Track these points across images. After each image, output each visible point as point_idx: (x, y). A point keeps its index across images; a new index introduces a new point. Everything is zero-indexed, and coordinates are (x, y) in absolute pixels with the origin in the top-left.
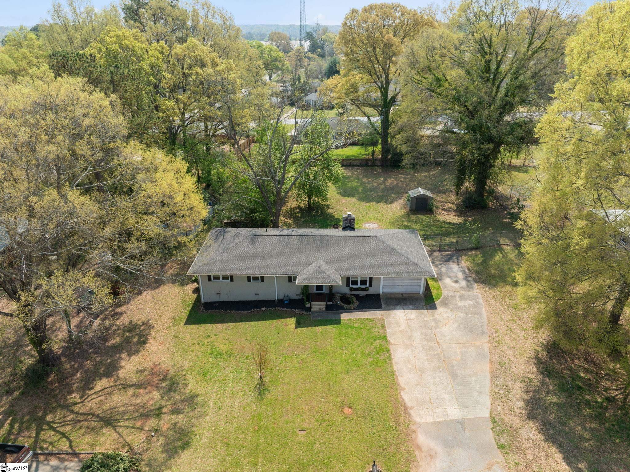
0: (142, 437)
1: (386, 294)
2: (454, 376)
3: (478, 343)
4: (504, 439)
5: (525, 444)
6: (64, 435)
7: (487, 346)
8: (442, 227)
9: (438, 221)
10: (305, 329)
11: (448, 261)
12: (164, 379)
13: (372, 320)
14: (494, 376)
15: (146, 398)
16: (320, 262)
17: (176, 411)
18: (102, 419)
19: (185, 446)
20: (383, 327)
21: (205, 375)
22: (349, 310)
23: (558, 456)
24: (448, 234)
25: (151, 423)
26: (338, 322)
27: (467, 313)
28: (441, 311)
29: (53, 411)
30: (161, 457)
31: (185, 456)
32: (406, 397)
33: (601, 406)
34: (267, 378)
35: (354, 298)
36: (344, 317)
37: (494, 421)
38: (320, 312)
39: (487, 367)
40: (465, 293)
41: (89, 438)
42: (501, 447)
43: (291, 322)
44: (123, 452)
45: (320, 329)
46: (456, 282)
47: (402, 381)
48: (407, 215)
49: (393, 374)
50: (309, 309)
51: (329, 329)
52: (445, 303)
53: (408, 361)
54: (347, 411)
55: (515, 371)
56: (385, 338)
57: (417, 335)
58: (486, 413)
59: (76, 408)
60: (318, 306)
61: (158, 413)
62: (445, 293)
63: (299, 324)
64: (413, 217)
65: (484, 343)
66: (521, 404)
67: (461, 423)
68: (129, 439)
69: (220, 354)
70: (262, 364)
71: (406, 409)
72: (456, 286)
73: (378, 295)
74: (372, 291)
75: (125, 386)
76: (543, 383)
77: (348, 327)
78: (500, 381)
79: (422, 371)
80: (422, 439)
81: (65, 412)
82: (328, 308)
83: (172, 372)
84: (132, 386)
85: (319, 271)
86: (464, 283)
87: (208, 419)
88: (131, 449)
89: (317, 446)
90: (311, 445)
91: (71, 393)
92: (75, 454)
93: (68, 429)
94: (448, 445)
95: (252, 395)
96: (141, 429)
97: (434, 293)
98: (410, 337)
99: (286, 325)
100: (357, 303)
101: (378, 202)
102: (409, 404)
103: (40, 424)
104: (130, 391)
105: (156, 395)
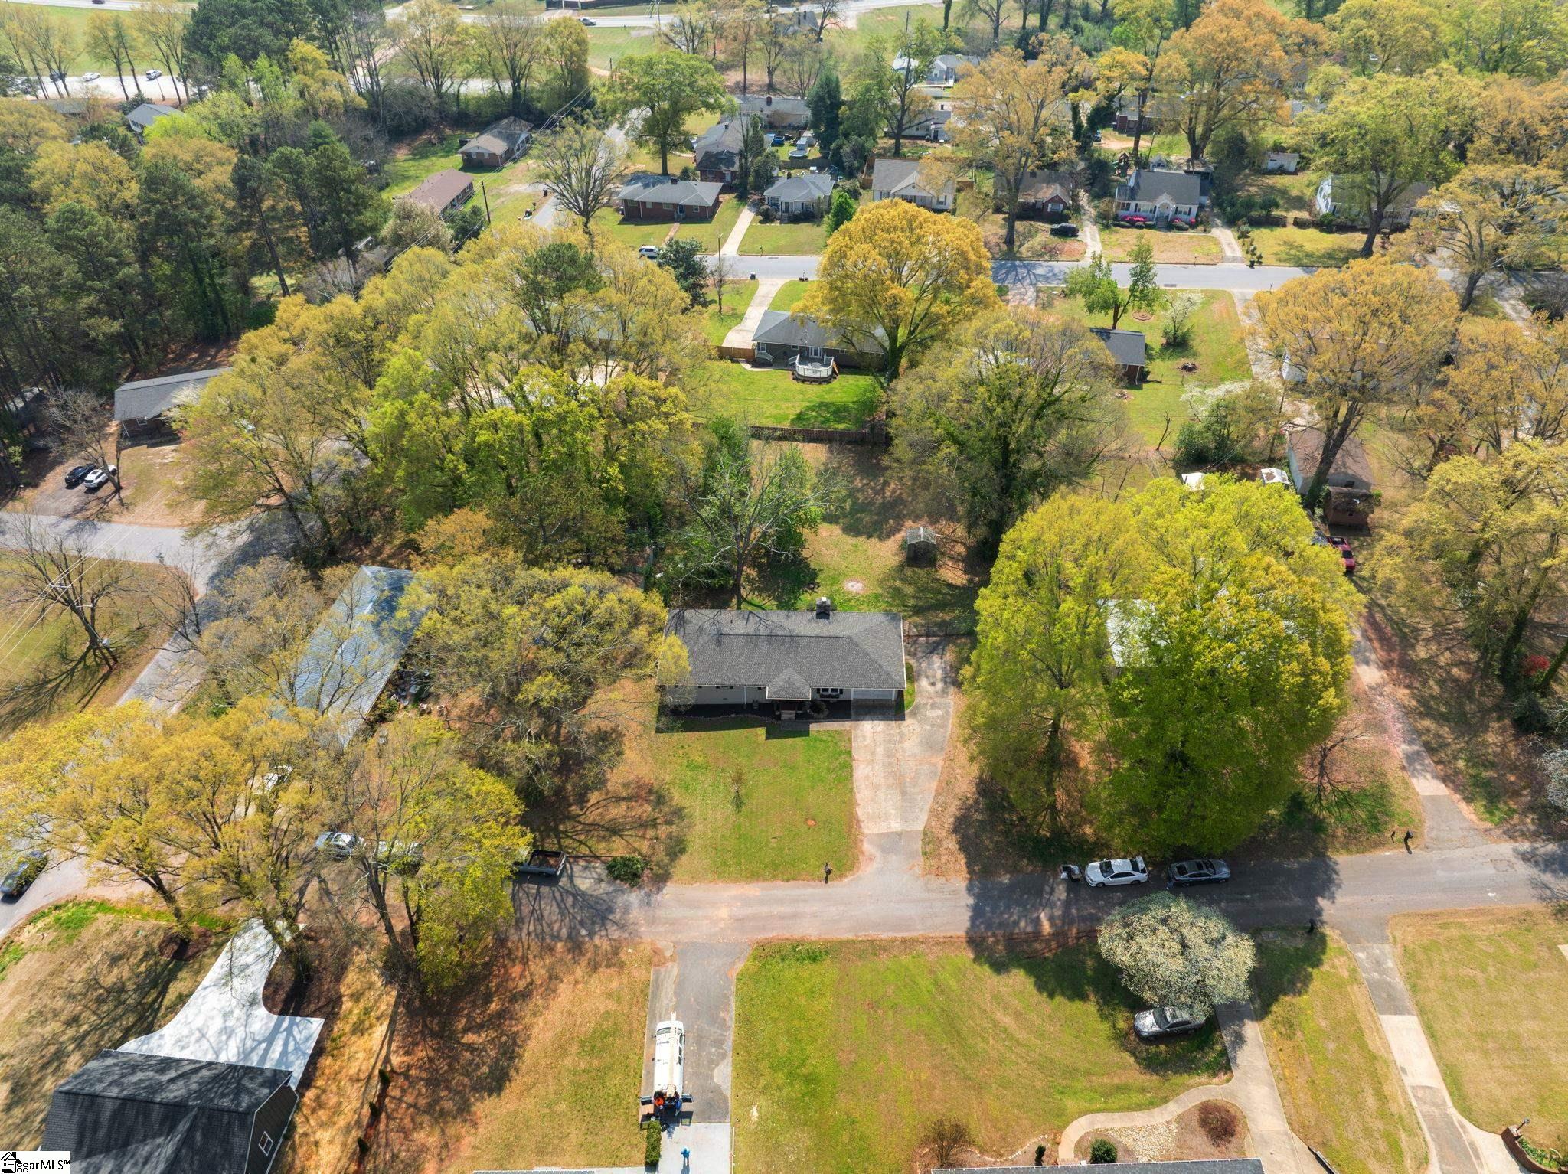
0: (646, 843)
1: (857, 701)
2: (904, 793)
3: (934, 760)
4: (929, 848)
5: (943, 852)
6: (581, 842)
7: (941, 763)
8: (940, 592)
9: (938, 580)
10: (775, 741)
11: (931, 652)
12: (650, 792)
13: (839, 732)
14: (938, 793)
15: (640, 811)
16: (790, 671)
17: (668, 823)
18: (607, 829)
19: (683, 851)
20: (850, 740)
21: (687, 788)
22: (818, 720)
23: (963, 861)
24: (942, 606)
25: (651, 833)
26: (806, 733)
27: (933, 726)
28: (909, 724)
29: (562, 821)
30: (666, 860)
31: (684, 858)
32: (860, 812)
33: (1013, 824)
34: (742, 792)
35: (824, 706)
36: (814, 727)
37: (925, 834)
38: (790, 720)
39: (934, 785)
40: (938, 700)
41: (603, 845)
42: (925, 853)
43: (761, 731)
44: (635, 855)
45: (790, 741)
46: (933, 684)
47: (859, 797)
48: (901, 567)
49: (852, 790)
50: (779, 718)
51: (798, 741)
52: (914, 714)
53: (867, 777)
54: (811, 823)
55: (957, 790)
56: (849, 753)
57: (880, 750)
58: (921, 827)
59: (581, 819)
60: (787, 715)
61: (654, 823)
62: (918, 700)
63: (769, 736)
64: (908, 571)
65: (939, 761)
66: (952, 820)
67: (899, 834)
68: (636, 845)
69: (697, 767)
70: (738, 780)
71: (858, 821)
72: (931, 689)
73: (849, 702)
74: (842, 697)
75: (618, 799)
76: (976, 802)
77: (816, 740)
78: (942, 799)
79: (877, 788)
80: (866, 846)
81: (572, 823)
82: (798, 716)
83: (656, 787)
84: (624, 799)
85: (789, 683)
86: (940, 685)
87: (697, 828)
88: (640, 854)
89: (786, 851)
90: (781, 850)
91: (570, 805)
92: (597, 858)
93: (582, 837)
94: (886, 851)
95: (730, 808)
96: (643, 837)
97: (906, 698)
98: (873, 753)
99: (757, 735)
100: (826, 712)
101: (869, 536)
102: (861, 818)
103: (558, 835)
104: (624, 805)
105: (648, 808)
